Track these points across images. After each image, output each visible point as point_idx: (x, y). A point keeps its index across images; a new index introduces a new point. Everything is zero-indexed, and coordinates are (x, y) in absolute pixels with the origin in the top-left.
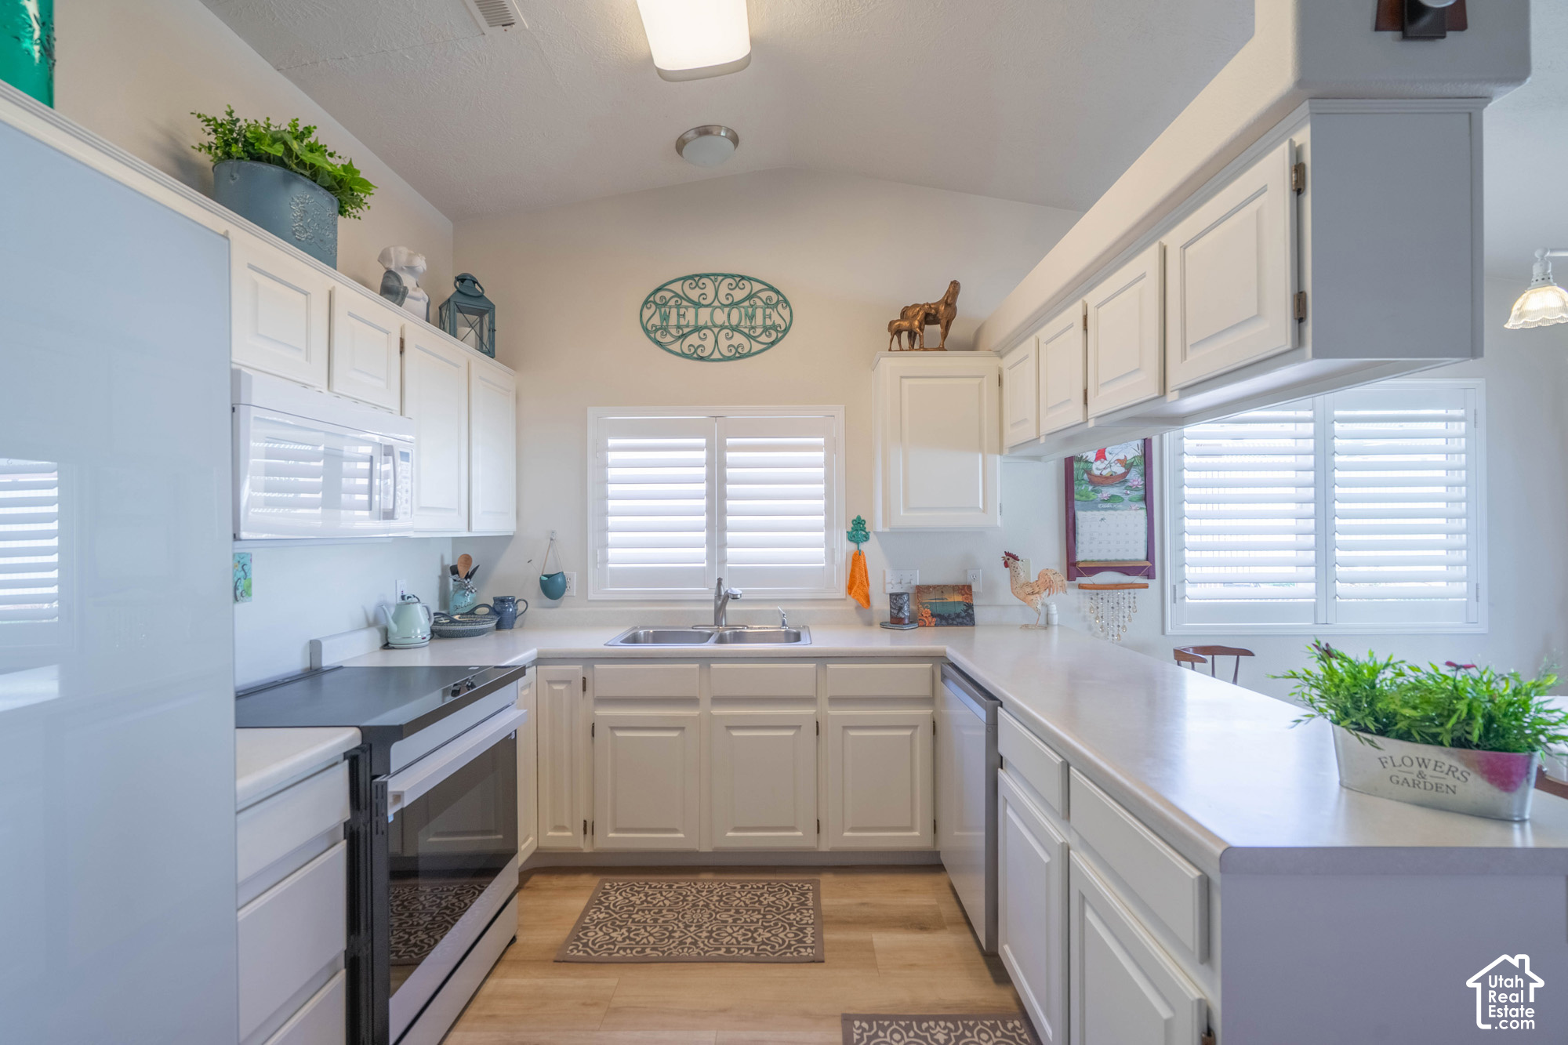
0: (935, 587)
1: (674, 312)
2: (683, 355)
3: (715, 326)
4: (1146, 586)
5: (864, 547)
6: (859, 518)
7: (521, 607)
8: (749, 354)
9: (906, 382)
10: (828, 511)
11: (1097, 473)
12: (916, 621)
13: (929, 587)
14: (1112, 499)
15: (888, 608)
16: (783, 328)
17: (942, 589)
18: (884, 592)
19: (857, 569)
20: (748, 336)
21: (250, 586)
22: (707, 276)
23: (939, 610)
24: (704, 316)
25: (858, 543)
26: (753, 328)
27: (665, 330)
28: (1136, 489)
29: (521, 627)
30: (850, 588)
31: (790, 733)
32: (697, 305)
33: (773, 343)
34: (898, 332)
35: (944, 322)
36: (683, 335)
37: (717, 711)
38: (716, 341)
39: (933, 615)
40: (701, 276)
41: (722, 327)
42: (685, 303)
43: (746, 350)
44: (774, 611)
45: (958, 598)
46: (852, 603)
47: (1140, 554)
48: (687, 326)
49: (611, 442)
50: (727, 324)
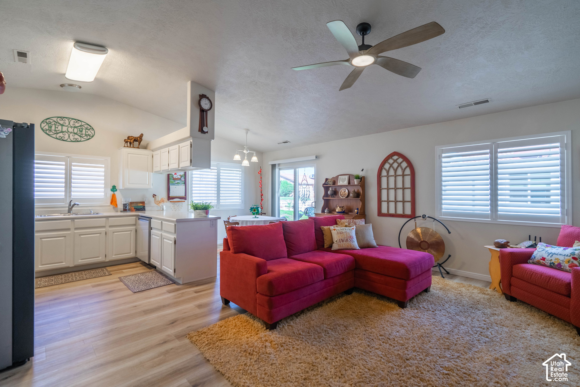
0: (135, 202)
1: (53, 126)
2: (57, 138)
3: (69, 132)
4: (185, 201)
5: (115, 193)
6: (114, 185)
8: (80, 141)
9: (129, 155)
10: (105, 184)
11: (175, 177)
12: (130, 210)
13: (133, 202)
14: (178, 183)
15: (123, 207)
16: (92, 136)
17: (137, 203)
18: (121, 204)
19: (114, 198)
20: (80, 136)
22: (66, 118)
23: (136, 208)
24: (65, 129)
25: (114, 192)
26: (82, 134)
27: (50, 131)
28: (183, 181)
30: (111, 203)
31: (98, 235)
32: (62, 125)
33: (88, 139)
34: (127, 142)
35: (139, 142)
36: (57, 133)
37: (76, 231)
38: (69, 136)
39: (135, 209)
40: (64, 118)
41: (71, 133)
42: (57, 124)
43: (79, 140)
44: (88, 209)
45: (141, 205)
46: (112, 206)
47: (184, 195)
48: (59, 131)
50: (73, 132)
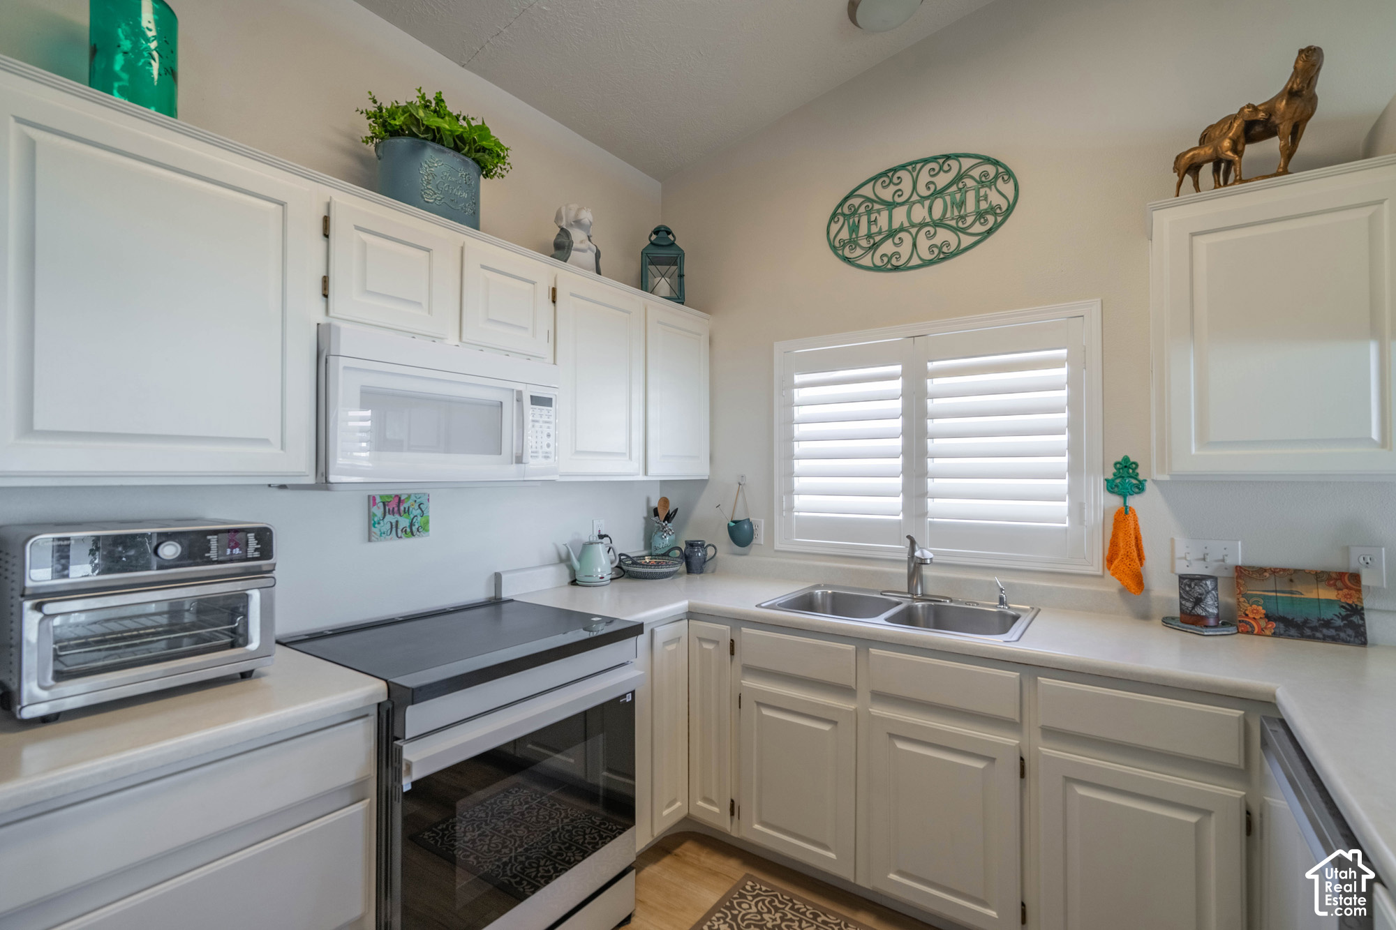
0: (1274, 571)
1: (864, 220)
2: (876, 268)
3: (913, 226)
5: (1133, 501)
6: (1126, 459)
7: (710, 552)
8: (959, 252)
9: (1201, 242)
12: (1230, 622)
13: (1261, 571)
15: (1175, 595)
16: (1004, 208)
17: (1292, 575)
18: (1173, 571)
19: (1121, 535)
20: (954, 230)
21: (427, 522)
22: (903, 167)
23: (1282, 610)
24: (900, 216)
25: (1124, 496)
26: (962, 218)
27: (853, 243)
29: (713, 572)
30: (1110, 560)
31: (980, 765)
32: (891, 205)
33: (990, 232)
34: (1193, 168)
36: (874, 244)
37: (878, 710)
38: (914, 245)
39: (1268, 617)
40: (895, 170)
41: (922, 225)
42: (877, 207)
43: (953, 247)
45: (1330, 594)
46: (1112, 583)
48: (880, 233)
49: (798, 379)
50: (928, 220)
